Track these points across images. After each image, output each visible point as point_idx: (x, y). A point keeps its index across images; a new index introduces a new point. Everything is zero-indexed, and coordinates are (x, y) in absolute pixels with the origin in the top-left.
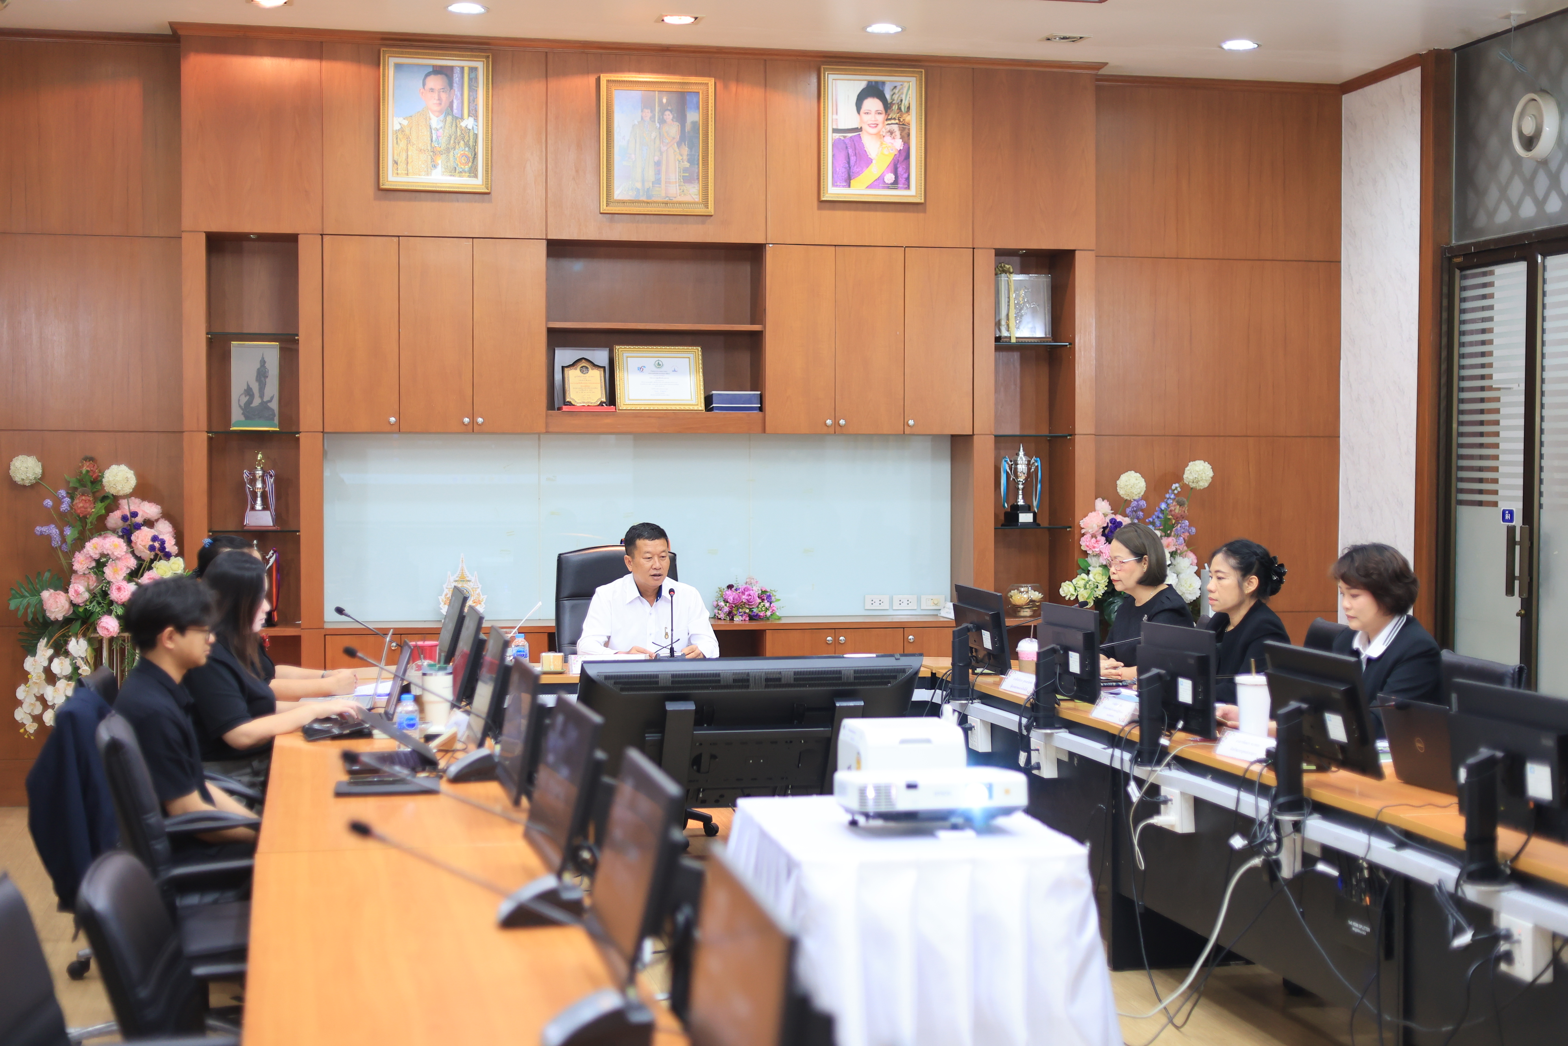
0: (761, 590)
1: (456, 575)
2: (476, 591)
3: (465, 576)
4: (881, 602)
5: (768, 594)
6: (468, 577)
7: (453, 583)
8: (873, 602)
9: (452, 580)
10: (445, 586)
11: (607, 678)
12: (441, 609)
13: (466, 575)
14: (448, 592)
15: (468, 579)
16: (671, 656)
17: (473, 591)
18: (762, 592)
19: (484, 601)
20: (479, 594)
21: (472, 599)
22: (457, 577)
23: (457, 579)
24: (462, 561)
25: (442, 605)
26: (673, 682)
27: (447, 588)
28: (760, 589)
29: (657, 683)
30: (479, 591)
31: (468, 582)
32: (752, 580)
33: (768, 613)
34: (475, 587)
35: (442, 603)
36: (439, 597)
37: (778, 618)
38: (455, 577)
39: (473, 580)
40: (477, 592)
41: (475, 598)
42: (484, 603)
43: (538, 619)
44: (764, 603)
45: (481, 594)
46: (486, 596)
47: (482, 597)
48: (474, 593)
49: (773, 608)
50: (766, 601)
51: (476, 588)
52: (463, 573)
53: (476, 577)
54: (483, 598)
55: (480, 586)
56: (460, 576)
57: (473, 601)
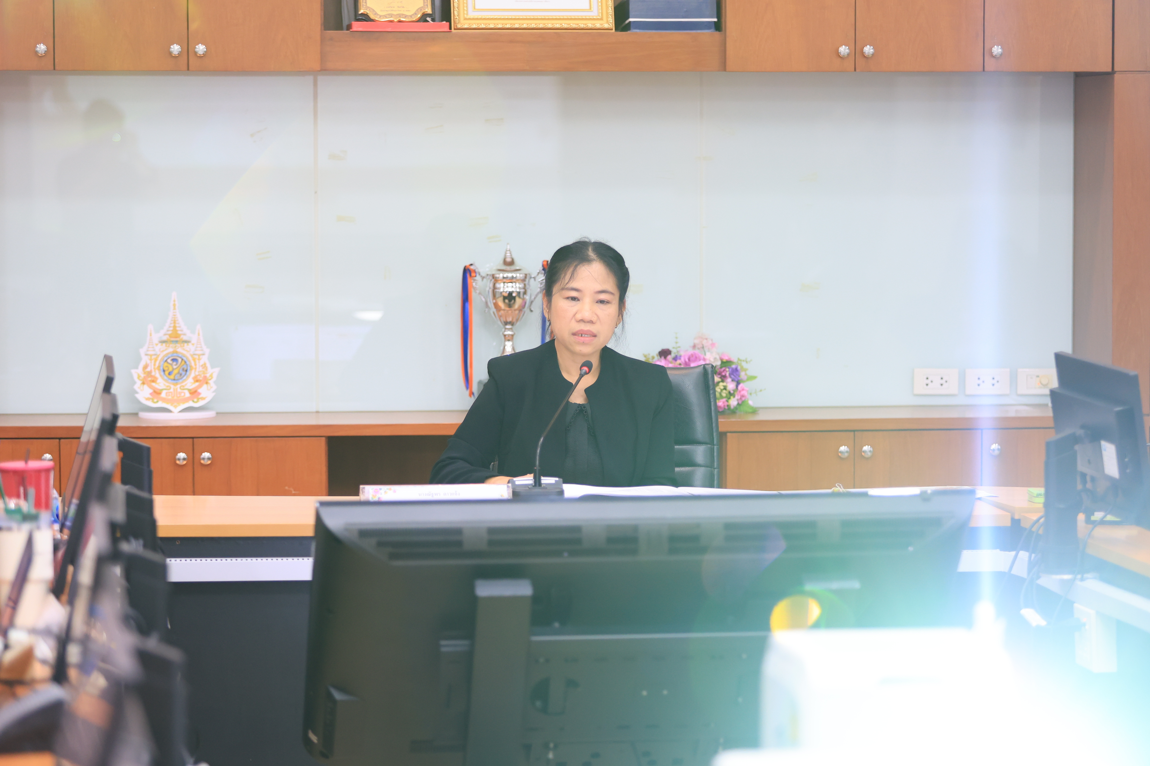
0: (721, 360)
1: (163, 332)
2: (199, 359)
3: (179, 332)
4: (943, 381)
5: (733, 366)
6: (184, 334)
7: (157, 345)
8: (928, 381)
9: (156, 340)
10: (142, 351)
11: (365, 533)
12: (137, 393)
13: (182, 331)
14: (149, 362)
15: (185, 338)
16: (535, 485)
17: (194, 360)
18: (723, 362)
19: (214, 379)
20: (204, 366)
21: (193, 375)
22: (165, 335)
23: (165, 338)
24: (174, 305)
25: (137, 386)
26: (491, 543)
27: (146, 355)
28: (718, 357)
29: (459, 543)
30: (204, 359)
31: (186, 344)
32: (704, 342)
33: (733, 402)
34: (197, 352)
35: (139, 383)
36: (133, 371)
37: (750, 411)
38: (162, 335)
39: (194, 340)
40: (202, 362)
41: (197, 373)
42: (215, 382)
43: (314, 410)
44: (725, 384)
45: (208, 365)
46: (216, 370)
47: (210, 371)
48: (195, 365)
49: (743, 393)
50: (729, 380)
51: (199, 355)
52: (175, 327)
53: (199, 334)
54: (213, 372)
55: (207, 351)
56: (170, 332)
57: (194, 378)
